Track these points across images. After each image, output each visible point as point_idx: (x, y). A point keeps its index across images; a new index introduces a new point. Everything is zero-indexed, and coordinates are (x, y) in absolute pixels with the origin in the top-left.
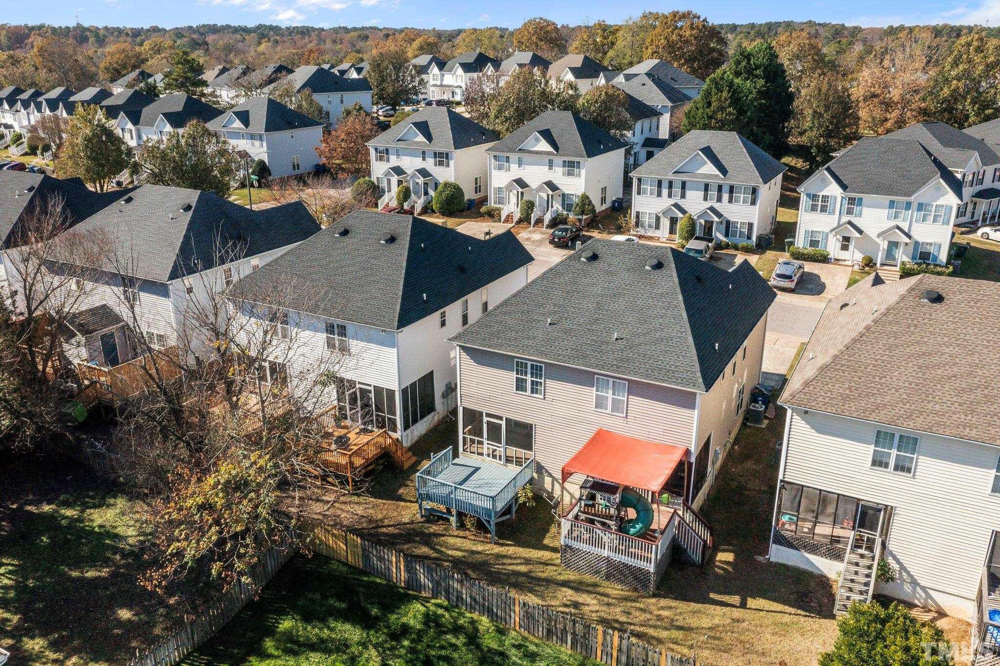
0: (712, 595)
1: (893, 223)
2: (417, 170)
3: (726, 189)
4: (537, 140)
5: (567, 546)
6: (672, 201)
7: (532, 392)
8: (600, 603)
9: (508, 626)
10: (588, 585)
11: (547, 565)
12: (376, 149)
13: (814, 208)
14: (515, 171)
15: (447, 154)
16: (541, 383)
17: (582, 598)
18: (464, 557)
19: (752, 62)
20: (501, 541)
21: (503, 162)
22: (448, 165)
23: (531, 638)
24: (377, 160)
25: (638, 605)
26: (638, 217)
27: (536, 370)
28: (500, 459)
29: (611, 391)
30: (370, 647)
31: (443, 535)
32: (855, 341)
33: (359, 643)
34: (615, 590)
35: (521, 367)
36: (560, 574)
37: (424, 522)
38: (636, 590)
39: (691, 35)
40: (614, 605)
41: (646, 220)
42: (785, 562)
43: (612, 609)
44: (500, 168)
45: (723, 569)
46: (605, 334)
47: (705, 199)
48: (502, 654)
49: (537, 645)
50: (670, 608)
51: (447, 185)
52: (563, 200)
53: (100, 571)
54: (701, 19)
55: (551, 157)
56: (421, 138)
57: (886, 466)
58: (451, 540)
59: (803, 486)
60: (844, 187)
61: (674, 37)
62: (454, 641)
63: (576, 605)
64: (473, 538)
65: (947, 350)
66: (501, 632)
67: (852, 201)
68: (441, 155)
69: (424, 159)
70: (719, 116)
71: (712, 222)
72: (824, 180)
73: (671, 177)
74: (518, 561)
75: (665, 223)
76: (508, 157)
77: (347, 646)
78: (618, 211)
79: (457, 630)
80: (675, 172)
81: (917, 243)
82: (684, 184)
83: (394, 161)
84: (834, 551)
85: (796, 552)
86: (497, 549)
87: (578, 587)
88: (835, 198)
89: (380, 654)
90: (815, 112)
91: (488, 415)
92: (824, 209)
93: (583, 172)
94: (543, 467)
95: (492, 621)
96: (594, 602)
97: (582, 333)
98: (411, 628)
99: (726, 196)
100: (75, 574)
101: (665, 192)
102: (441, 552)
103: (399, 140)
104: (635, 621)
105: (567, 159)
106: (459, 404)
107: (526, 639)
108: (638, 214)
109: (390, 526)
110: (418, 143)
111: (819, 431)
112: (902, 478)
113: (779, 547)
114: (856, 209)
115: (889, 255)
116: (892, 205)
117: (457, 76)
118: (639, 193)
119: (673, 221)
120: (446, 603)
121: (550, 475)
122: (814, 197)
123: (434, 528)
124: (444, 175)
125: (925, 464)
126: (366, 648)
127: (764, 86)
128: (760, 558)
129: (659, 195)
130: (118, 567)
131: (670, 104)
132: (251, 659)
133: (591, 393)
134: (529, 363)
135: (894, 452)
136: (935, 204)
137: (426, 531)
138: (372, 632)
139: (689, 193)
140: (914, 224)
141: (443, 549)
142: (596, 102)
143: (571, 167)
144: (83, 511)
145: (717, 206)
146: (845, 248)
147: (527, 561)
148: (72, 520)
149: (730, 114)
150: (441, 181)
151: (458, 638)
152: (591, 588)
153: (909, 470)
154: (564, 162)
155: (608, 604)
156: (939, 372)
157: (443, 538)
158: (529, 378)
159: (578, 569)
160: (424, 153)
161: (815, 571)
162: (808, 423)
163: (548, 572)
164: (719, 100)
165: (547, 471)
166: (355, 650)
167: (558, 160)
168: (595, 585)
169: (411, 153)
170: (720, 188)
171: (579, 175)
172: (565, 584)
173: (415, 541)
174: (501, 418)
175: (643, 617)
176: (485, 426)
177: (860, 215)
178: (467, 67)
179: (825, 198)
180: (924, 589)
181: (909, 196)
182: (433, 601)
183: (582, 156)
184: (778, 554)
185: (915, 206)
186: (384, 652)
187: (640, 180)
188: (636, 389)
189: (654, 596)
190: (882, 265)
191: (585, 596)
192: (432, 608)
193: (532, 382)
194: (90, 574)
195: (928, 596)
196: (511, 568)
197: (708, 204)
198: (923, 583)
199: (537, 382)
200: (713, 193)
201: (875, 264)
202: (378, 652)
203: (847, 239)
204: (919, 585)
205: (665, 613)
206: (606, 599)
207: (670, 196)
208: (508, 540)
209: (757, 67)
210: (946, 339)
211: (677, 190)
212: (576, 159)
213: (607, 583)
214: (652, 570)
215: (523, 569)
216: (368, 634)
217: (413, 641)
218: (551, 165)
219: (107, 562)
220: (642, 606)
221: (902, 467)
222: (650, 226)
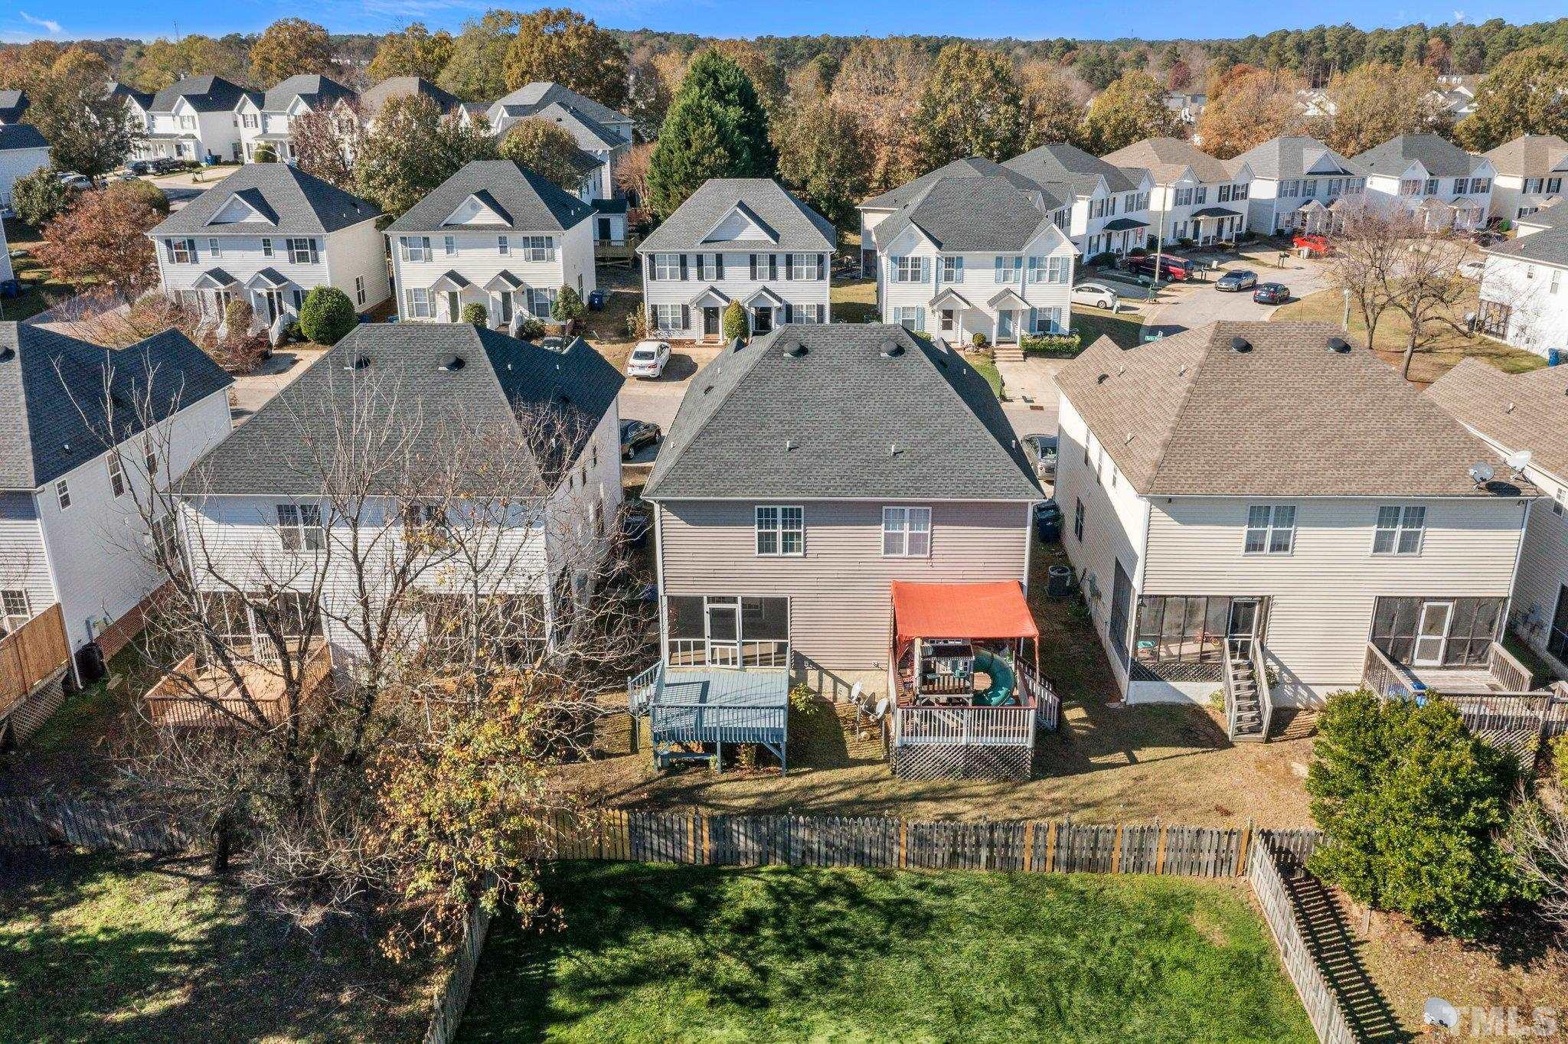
0: (1093, 760)
1: (1002, 287)
2: (262, 272)
3: (781, 260)
4: (475, 207)
5: (905, 746)
6: (705, 285)
7: (785, 550)
8: (976, 806)
9: (887, 868)
10: (946, 790)
11: (877, 781)
12: (168, 243)
13: (902, 277)
14: (442, 261)
15: (313, 242)
16: (799, 534)
17: (952, 807)
18: (760, 803)
19: (721, 82)
20: (792, 771)
21: (420, 249)
22: (316, 260)
23: (928, 871)
24: (171, 261)
25: (1021, 795)
26: (654, 314)
27: (792, 516)
28: (734, 663)
29: (907, 526)
30: (720, 955)
31: (710, 785)
32: (1184, 408)
33: (699, 956)
34: (982, 786)
35: (766, 516)
36: (901, 788)
37: (666, 775)
38: (1006, 779)
39: (579, 46)
40: (993, 804)
41: (668, 317)
42: (1146, 701)
43: (995, 809)
44: (414, 257)
45: (1085, 728)
46: (875, 450)
47: (753, 277)
48: (907, 902)
49: (942, 877)
50: (1058, 787)
51: (322, 293)
52: (530, 299)
53: (165, 999)
54: (586, 22)
55: (503, 234)
56: (256, 217)
57: (1261, 548)
58: (725, 788)
59: (1165, 597)
60: (939, 244)
61: (554, 48)
62: (831, 908)
63: (950, 817)
64: (751, 777)
65: (1284, 403)
66: (886, 877)
67: (950, 262)
68: (300, 243)
69: (268, 252)
70: (706, 161)
71: (769, 309)
72: (911, 237)
73: (699, 248)
74: (835, 788)
75: (697, 318)
76: (426, 239)
77: (686, 966)
78: (599, 310)
79: (826, 893)
80: (705, 242)
81: (1033, 310)
82: (720, 259)
83: (207, 260)
84: (1204, 668)
85: (1158, 684)
86: (796, 782)
87: (935, 795)
88: (929, 260)
89: (741, 960)
90: (820, 150)
91: (711, 600)
92: (915, 277)
93: (559, 253)
94: (804, 658)
95: (863, 867)
96: (968, 807)
97: (842, 453)
98: (761, 911)
99: (782, 270)
100: (120, 1016)
101: (693, 271)
102: (724, 807)
103: (212, 223)
104: (1031, 813)
105: (529, 234)
106: (661, 592)
107: (922, 875)
108: (654, 307)
109: (621, 793)
110: (251, 226)
111: (1183, 522)
112: (1279, 560)
113: (1139, 683)
114: (956, 272)
115: (1003, 331)
116: (999, 262)
117: (182, 119)
118: (653, 277)
119: (711, 314)
120: (785, 867)
121: (817, 667)
122: (902, 261)
123: (687, 780)
124: (313, 277)
125: (1305, 537)
126: (715, 958)
127: (742, 117)
128: (1115, 705)
129: (684, 277)
130: (196, 981)
131: (609, 148)
132: (548, 1031)
133: (879, 532)
134: (779, 509)
135: (1270, 529)
136: (1049, 257)
137: (678, 786)
138: (707, 936)
139: (728, 270)
140: (1028, 286)
141: (725, 802)
142: (532, 146)
143: (538, 247)
144: (46, 919)
145: (771, 285)
146: (947, 326)
147: (848, 785)
148: (36, 939)
149: (721, 157)
150: (309, 286)
151: (835, 904)
152: (950, 794)
153: (1286, 548)
154: (526, 239)
155: (987, 805)
156: (1288, 428)
157: (712, 789)
158: (779, 530)
159: (921, 777)
160: (266, 242)
161: (1183, 702)
162: (1170, 515)
163: (884, 790)
164: (702, 137)
165: (811, 663)
166: (696, 965)
167: (517, 237)
168: (953, 788)
169: (241, 242)
170: (773, 259)
171: (552, 258)
172: (917, 797)
173: (674, 804)
174: (734, 600)
175: (1037, 806)
176: (707, 618)
177: (961, 280)
178: (201, 103)
179: (916, 261)
180: (1305, 686)
181: (1019, 249)
182: (764, 869)
183: (554, 228)
184: (1134, 693)
185: (1026, 262)
186: (744, 953)
187: (652, 258)
188: (946, 514)
189: (1033, 779)
190: (998, 343)
191: (952, 803)
192: (771, 878)
193: (785, 535)
194: (152, 1007)
195: (1311, 694)
196: (832, 798)
197: (758, 285)
198: (1304, 680)
199: (792, 534)
200: (764, 267)
201: (989, 343)
202: (735, 956)
203: (948, 314)
204: (1301, 683)
205: (1057, 795)
206: (980, 800)
207: (700, 277)
208: (800, 767)
209: (730, 89)
210: (1277, 391)
211: (710, 267)
212: (546, 233)
213: (965, 782)
214: (1029, 745)
215: (848, 795)
216: (704, 940)
217: (775, 927)
218: (503, 246)
219: (166, 982)
220: (1026, 795)
221: (1280, 546)
222: (675, 325)
